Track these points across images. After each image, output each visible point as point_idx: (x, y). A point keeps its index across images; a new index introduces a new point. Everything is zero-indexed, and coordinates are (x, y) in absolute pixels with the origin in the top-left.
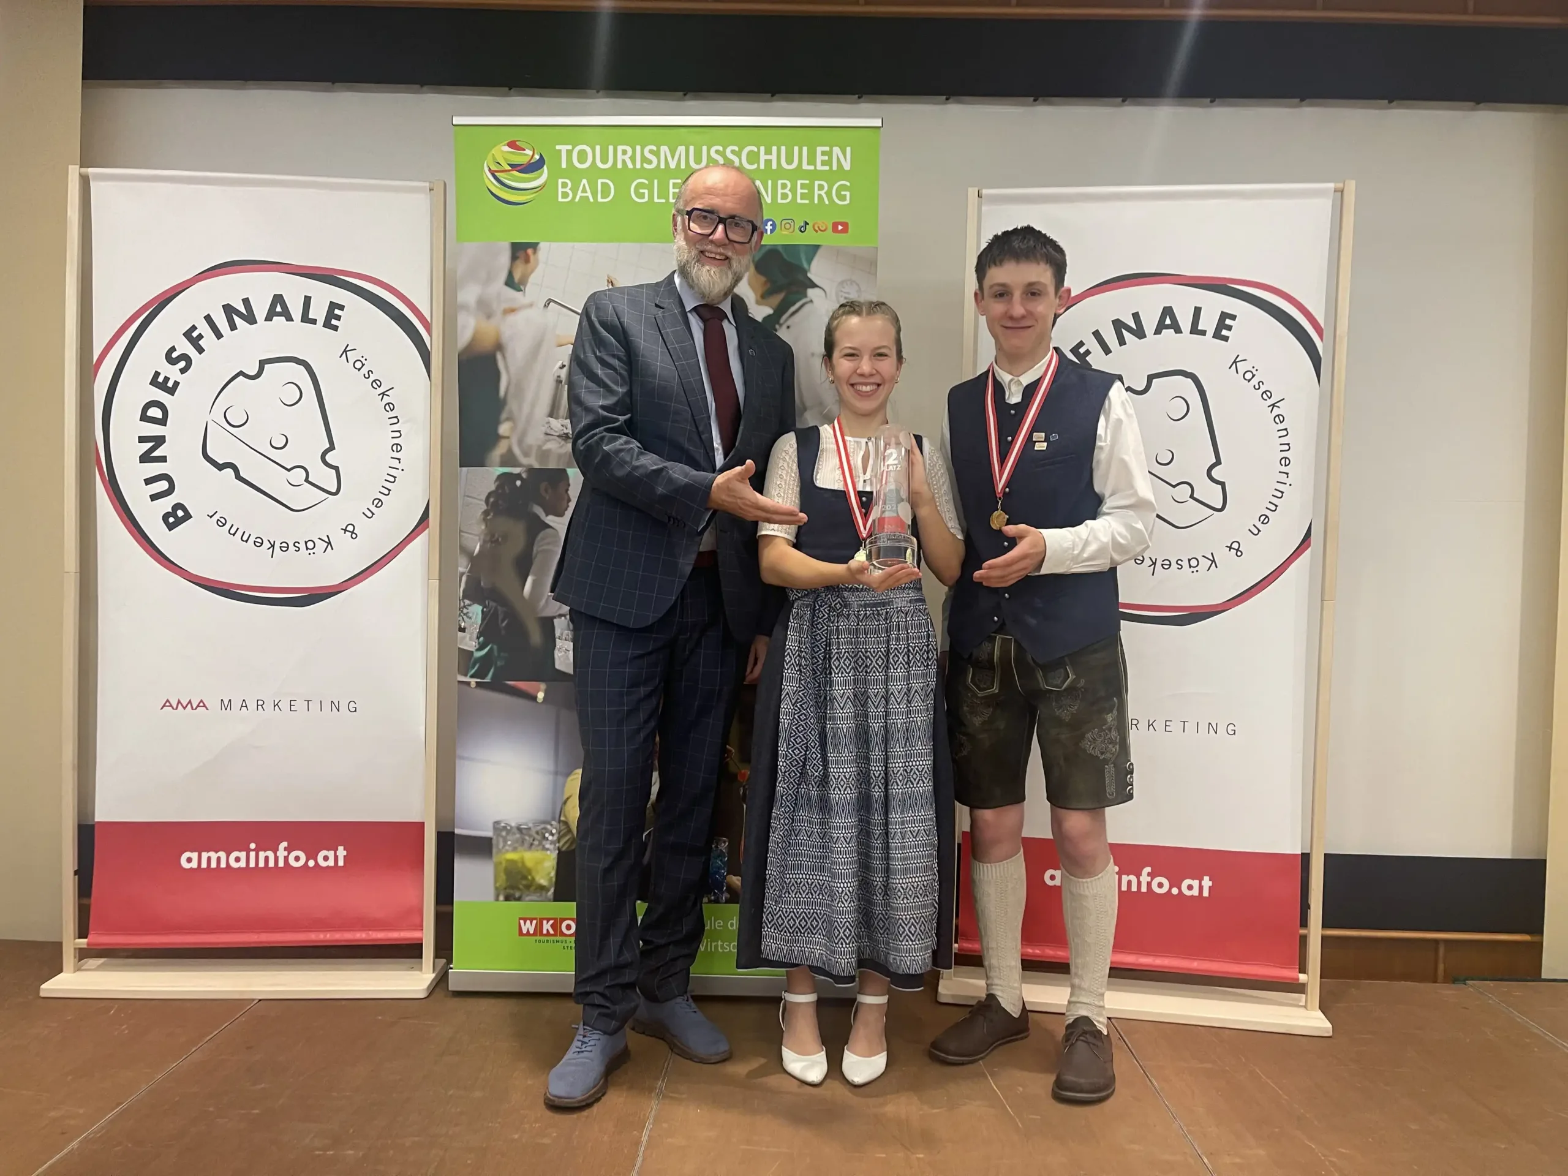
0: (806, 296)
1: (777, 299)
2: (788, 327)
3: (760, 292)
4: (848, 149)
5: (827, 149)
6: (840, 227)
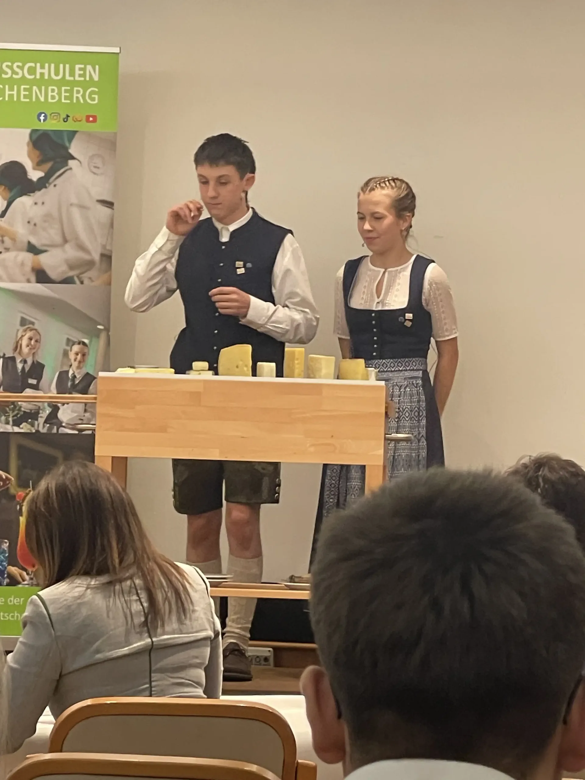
0: (67, 165)
1: (48, 165)
2: (55, 186)
3: (37, 160)
4: (97, 67)
5: (82, 66)
6: (92, 119)
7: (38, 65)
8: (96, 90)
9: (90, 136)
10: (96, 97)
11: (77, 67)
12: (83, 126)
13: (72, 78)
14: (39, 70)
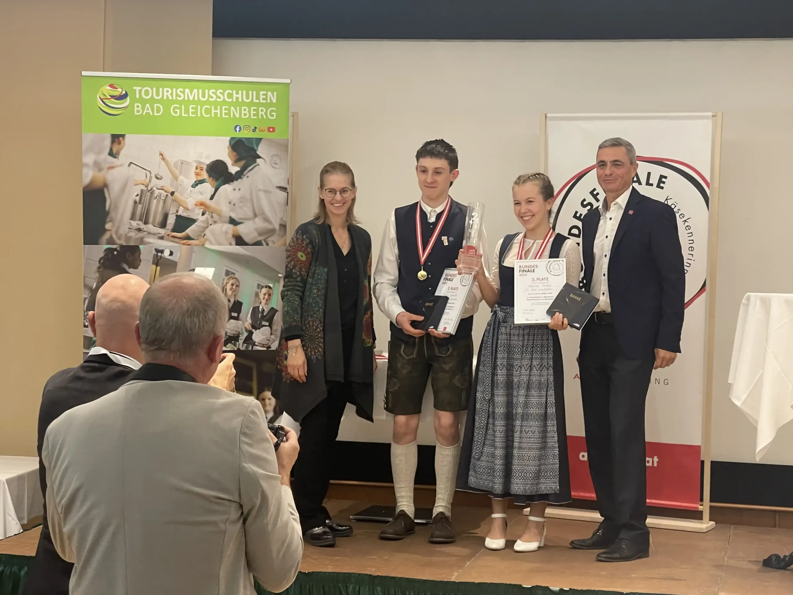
0: (255, 162)
1: (243, 163)
2: (248, 177)
3: (234, 159)
4: (275, 93)
5: (265, 92)
6: (271, 129)
7: (234, 92)
8: (275, 109)
9: (271, 142)
10: (275, 114)
11: (261, 93)
12: (265, 135)
13: (258, 101)
14: (235, 96)
